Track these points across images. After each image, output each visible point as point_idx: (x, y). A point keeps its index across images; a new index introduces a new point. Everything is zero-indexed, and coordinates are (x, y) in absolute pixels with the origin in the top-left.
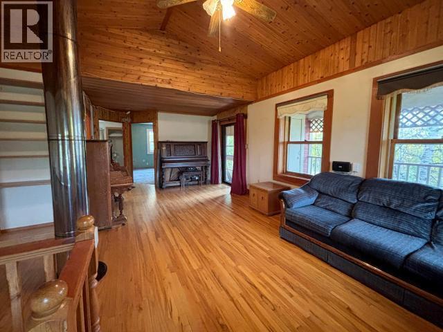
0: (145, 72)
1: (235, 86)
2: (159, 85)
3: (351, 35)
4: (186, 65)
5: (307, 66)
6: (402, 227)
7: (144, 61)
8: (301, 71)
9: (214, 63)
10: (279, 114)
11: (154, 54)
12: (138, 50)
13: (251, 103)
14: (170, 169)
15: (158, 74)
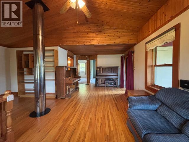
0: (80, 40)
1: (123, 37)
2: (86, 44)
4: (97, 33)
5: (162, 13)
7: (80, 36)
8: (159, 18)
9: (111, 29)
10: (147, 48)
11: (84, 32)
12: (78, 32)
13: (135, 44)
14: (101, 79)
15: (85, 40)
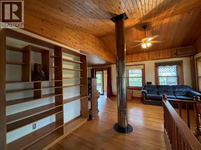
3: (148, 52)
5: (136, 57)
6: (169, 94)
8: (134, 57)
